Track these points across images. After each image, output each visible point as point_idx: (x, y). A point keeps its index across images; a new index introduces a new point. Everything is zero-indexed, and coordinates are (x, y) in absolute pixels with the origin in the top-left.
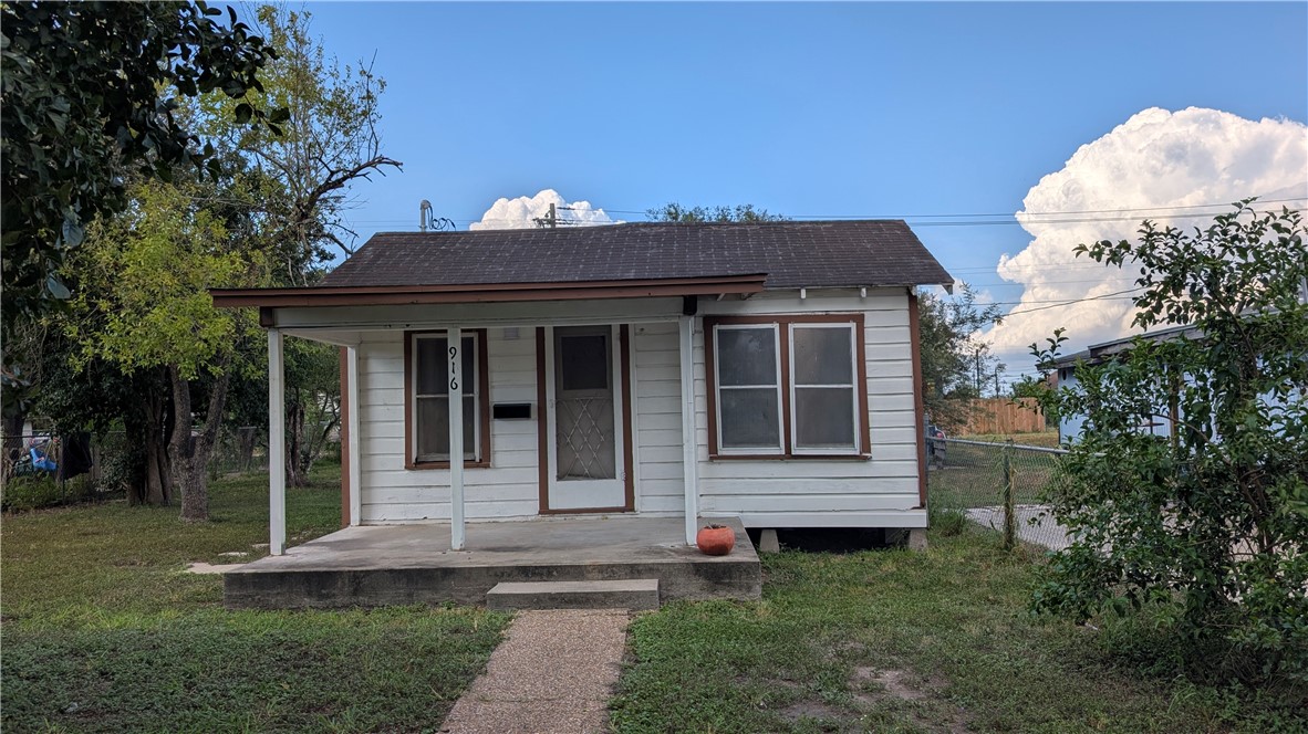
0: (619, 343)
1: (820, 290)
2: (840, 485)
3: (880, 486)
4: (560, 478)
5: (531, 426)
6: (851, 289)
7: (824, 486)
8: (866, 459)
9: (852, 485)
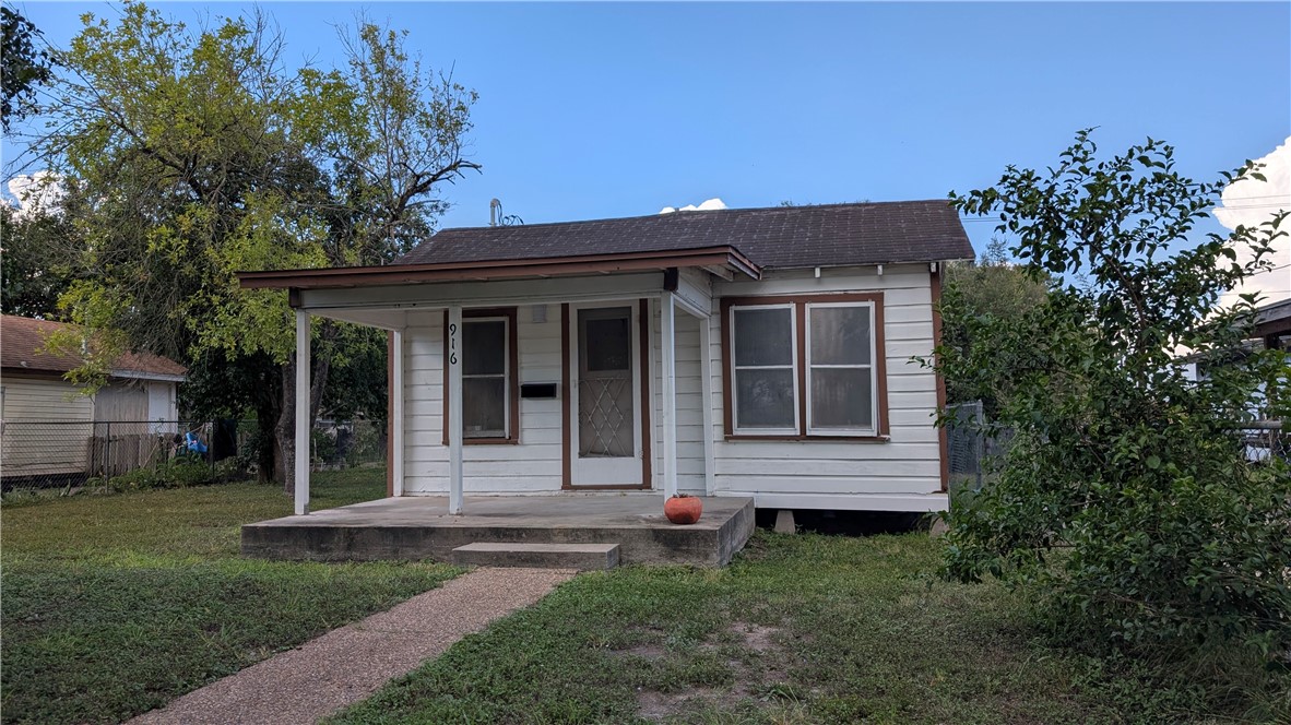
0: (638, 324)
1: (834, 268)
2: (857, 468)
3: (899, 469)
4: (582, 455)
5: (555, 405)
6: (868, 267)
7: (840, 467)
8: (885, 441)
9: (870, 467)
